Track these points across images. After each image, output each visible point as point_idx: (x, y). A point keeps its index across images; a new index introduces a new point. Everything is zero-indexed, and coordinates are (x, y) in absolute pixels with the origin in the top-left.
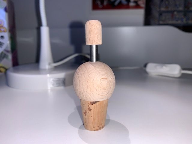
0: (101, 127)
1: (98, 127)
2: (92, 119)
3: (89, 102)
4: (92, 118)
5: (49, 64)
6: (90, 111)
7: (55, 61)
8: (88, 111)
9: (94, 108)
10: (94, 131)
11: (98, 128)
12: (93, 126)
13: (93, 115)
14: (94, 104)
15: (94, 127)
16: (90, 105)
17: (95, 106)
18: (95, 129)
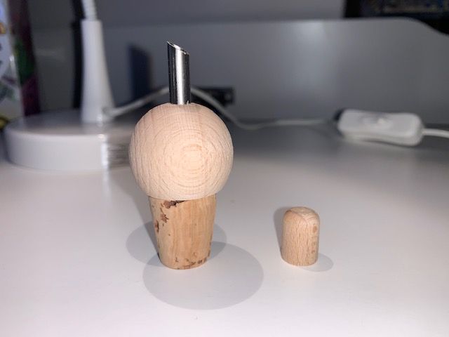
0: (194, 261)
1: (188, 260)
2: (172, 242)
3: (163, 202)
4: (171, 238)
5: (104, 111)
6: (166, 222)
7: (118, 104)
8: (161, 223)
9: (174, 217)
10: (178, 269)
11: (187, 264)
12: (174, 258)
13: (172, 231)
14: (172, 207)
15: (176, 261)
16: (164, 209)
17: (175, 212)
18: (180, 265)
